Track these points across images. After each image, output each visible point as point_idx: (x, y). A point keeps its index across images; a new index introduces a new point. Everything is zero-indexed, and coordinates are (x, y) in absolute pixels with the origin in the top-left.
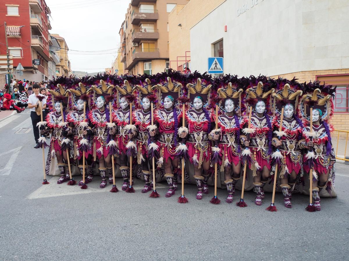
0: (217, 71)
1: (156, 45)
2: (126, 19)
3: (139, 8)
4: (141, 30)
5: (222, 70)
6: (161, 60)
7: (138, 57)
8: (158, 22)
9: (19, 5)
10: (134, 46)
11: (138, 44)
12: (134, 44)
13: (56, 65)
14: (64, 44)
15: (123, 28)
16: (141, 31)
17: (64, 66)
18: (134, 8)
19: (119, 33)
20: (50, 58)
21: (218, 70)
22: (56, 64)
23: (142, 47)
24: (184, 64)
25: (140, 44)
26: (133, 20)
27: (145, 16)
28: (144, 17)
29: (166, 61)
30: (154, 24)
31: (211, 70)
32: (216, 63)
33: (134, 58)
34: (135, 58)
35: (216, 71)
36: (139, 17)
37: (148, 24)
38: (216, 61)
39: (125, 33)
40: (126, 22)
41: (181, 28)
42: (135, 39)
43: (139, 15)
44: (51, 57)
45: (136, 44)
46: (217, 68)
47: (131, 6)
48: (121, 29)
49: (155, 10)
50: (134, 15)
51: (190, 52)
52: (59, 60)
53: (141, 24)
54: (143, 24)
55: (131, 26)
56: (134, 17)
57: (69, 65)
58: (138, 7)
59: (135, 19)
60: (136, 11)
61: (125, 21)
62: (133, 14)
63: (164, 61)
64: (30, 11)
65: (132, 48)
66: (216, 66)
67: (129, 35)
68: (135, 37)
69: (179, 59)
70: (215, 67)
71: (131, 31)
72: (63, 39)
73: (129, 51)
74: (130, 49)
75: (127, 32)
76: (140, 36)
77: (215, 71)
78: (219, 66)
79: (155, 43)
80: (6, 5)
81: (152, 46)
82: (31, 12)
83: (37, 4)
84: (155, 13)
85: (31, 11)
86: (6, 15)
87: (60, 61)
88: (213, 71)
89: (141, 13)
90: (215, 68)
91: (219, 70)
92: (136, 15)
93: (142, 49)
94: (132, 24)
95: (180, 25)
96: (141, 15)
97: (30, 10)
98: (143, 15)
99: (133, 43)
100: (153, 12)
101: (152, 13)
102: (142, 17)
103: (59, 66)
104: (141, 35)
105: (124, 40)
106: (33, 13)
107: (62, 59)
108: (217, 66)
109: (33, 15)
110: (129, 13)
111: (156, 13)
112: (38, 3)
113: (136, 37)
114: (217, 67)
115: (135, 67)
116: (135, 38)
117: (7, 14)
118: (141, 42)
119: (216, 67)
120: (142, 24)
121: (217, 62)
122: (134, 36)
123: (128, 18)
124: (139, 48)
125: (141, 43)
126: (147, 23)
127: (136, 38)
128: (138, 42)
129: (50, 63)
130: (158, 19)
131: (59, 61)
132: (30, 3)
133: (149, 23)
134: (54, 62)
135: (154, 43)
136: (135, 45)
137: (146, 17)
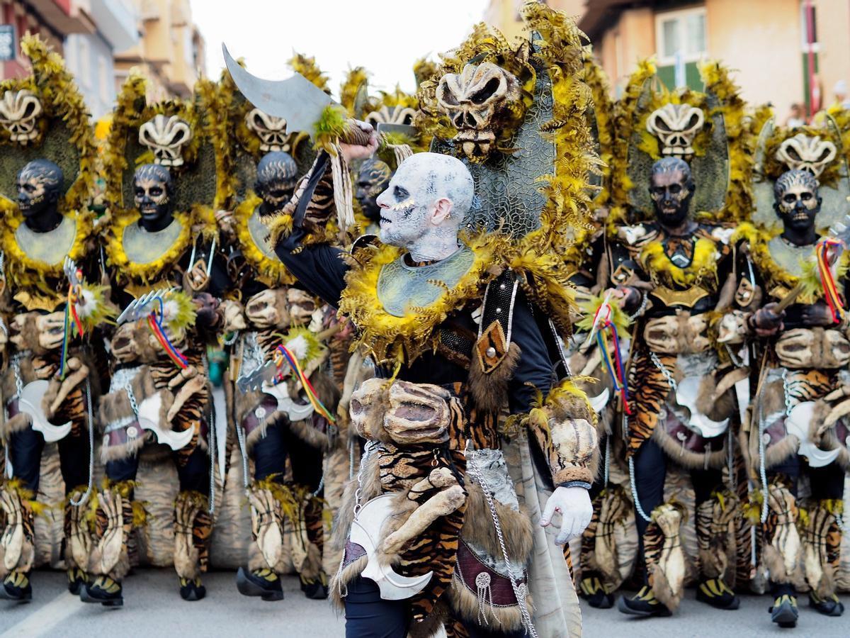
13: (120, 61)
17: (167, 62)
20: (74, 12)
22: (121, 52)
44: (82, 11)
52: (132, 27)
57: (195, 56)
87: (140, 34)
103: (135, 61)
107: (151, 22)
129: (80, 47)
131: (134, 34)
134: (102, 41)
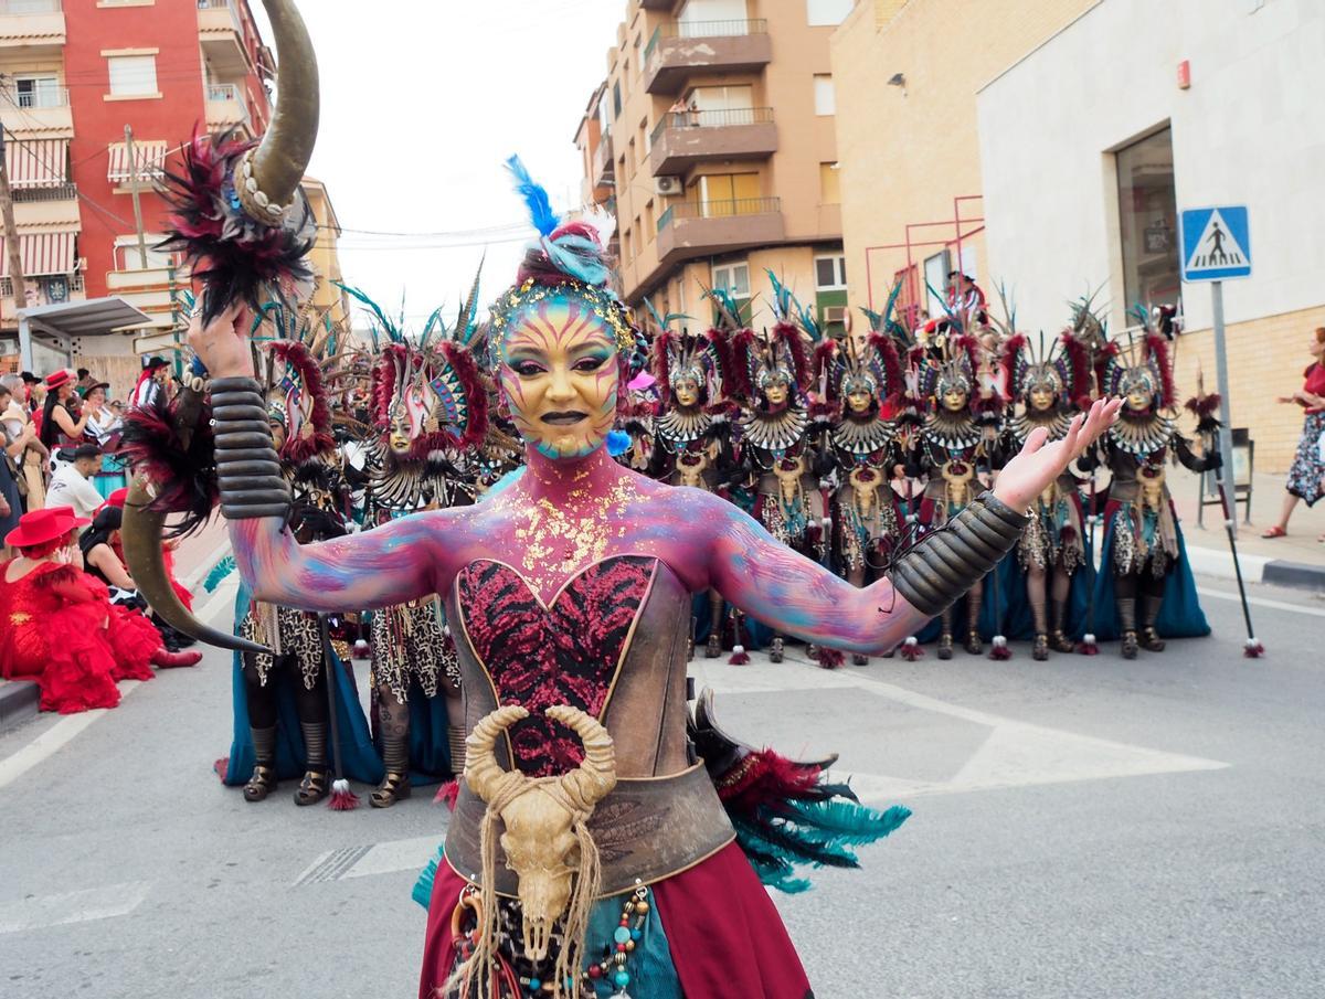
0: (1224, 266)
1: (768, 181)
2: (612, 72)
3: (676, 16)
4: (693, 115)
5: (1244, 263)
6: (794, 250)
7: (687, 244)
8: (771, 73)
9: (156, 51)
10: (661, 196)
11: (683, 181)
12: (661, 182)
14: (324, 208)
15: (597, 115)
16: (694, 122)
18: (657, 19)
19: (575, 141)
21: (1230, 265)
23: (698, 194)
24: (926, 261)
25: (689, 180)
26: (654, 76)
27: (711, 52)
28: (706, 55)
29: (814, 254)
30: (750, 85)
31: (1197, 265)
32: (1218, 234)
33: (668, 251)
34: (675, 250)
35: (1219, 267)
36: (685, 58)
37: (725, 89)
38: (1216, 225)
39: (610, 139)
40: (612, 85)
41: (904, 92)
42: (669, 159)
43: (682, 50)
45: (673, 181)
46: (1223, 255)
47: (643, 11)
48: (585, 119)
49: (753, 19)
50: (661, 50)
51: (981, 197)
53: (692, 90)
54: (700, 87)
55: (641, 103)
56: (658, 62)
58: (675, 10)
59: (663, 72)
60: (664, 31)
61: (605, 85)
62: (657, 45)
63: (807, 251)
64: (204, 72)
65: (650, 205)
66: (1218, 246)
67: (632, 143)
68: (668, 150)
69: (917, 235)
70: (1214, 250)
71: (643, 125)
72: (320, 187)
73: (638, 220)
74: (641, 210)
75: (620, 131)
76: (694, 146)
77: (1213, 267)
78: (1230, 245)
79: (761, 174)
80: (104, 53)
81: (746, 188)
82: (209, 74)
83: (232, 36)
84: (753, 34)
85: (207, 69)
86: (107, 98)
88: (1208, 267)
89: (693, 39)
90: (1213, 257)
91: (1233, 262)
92: (669, 51)
93: (699, 203)
94: (648, 92)
95: (898, 80)
96: (691, 47)
97: (203, 66)
98: (703, 48)
99: (657, 179)
100: (742, 29)
101: (743, 36)
102: (696, 56)
104: (697, 141)
105: (605, 169)
106: (214, 78)
108: (1223, 244)
109: (215, 85)
110: (631, 43)
111: (760, 34)
112: (236, 33)
113: (675, 150)
114: (1221, 251)
115: (665, 292)
116: (671, 154)
117: (108, 92)
118: (698, 171)
119: (1217, 253)
120: (697, 92)
121: (1223, 227)
122: (664, 148)
123: (626, 67)
124: (688, 199)
125: (698, 178)
126: (720, 83)
127: (673, 158)
128: (679, 173)
130: (768, 63)
132: (203, 37)
133: (726, 82)
135: (757, 173)
136: (668, 187)
137: (716, 57)
